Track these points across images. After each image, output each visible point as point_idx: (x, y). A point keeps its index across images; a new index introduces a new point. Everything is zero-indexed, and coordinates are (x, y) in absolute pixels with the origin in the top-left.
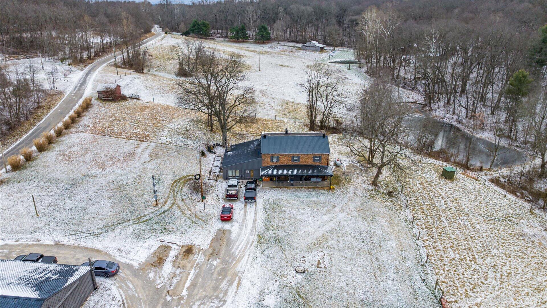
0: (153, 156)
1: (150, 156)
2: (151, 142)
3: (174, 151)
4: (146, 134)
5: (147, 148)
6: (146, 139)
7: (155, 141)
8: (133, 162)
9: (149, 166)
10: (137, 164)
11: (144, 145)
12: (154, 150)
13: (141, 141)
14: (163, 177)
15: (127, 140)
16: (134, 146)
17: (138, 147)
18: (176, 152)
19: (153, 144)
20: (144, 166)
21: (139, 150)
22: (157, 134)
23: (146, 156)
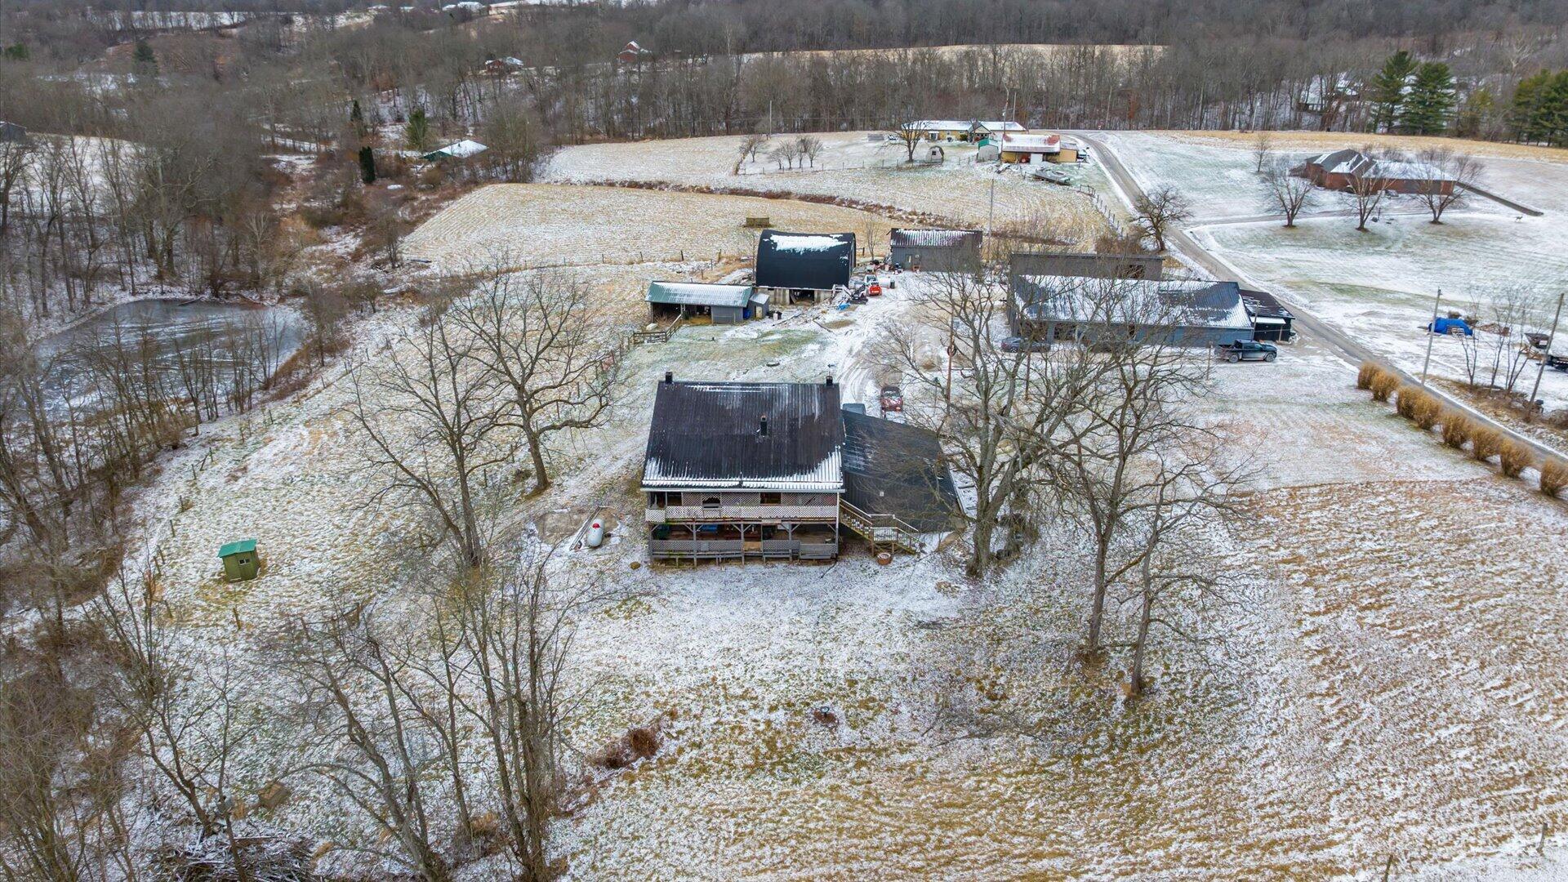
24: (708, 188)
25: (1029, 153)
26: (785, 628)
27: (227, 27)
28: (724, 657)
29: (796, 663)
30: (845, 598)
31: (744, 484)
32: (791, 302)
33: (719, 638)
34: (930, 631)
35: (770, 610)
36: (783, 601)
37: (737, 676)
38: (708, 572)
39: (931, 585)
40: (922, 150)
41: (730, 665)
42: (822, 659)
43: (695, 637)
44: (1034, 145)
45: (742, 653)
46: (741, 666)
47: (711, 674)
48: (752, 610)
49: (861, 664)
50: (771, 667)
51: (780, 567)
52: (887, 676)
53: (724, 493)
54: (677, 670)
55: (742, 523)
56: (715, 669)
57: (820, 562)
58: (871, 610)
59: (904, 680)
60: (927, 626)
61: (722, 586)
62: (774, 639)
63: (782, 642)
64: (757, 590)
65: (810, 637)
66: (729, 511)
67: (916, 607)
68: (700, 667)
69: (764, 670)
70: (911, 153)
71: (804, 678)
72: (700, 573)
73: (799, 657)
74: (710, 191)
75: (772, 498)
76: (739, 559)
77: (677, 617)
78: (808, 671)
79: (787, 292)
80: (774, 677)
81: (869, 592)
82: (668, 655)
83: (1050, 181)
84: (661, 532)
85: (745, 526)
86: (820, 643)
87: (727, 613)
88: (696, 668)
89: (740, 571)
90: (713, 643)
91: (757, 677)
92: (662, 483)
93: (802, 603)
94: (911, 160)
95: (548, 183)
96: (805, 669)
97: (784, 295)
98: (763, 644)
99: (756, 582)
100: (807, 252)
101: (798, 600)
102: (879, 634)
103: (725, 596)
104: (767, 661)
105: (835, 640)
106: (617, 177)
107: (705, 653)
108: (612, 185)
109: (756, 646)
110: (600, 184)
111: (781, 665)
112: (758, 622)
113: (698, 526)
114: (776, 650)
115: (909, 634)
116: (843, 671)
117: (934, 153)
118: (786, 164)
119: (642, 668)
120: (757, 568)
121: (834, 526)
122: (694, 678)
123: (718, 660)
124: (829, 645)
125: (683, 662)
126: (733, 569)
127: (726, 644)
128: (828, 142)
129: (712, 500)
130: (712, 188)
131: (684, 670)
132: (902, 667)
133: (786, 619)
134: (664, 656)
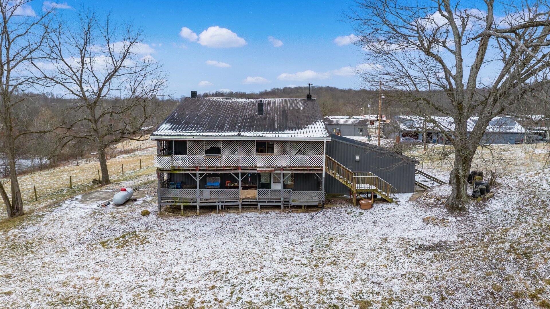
26: (278, 255)
28: (209, 279)
29: (292, 285)
30: (335, 231)
31: (242, 134)
33: (208, 262)
34: (436, 252)
35: (263, 240)
36: (276, 234)
37: (220, 298)
38: (208, 218)
39: (419, 221)
41: (214, 287)
42: (322, 281)
43: (181, 262)
45: (229, 276)
46: (227, 290)
47: (190, 296)
48: (245, 241)
49: (369, 284)
50: (262, 290)
51: (273, 213)
52: (406, 296)
53: (224, 141)
54: (151, 292)
55: (240, 172)
56: (195, 291)
57: (309, 208)
58: (365, 239)
59: (430, 300)
60: (431, 248)
61: (219, 225)
62: (267, 263)
63: (276, 266)
64: (251, 227)
65: (306, 262)
66: (229, 160)
67: (411, 235)
68: (179, 289)
69: (253, 292)
71: (303, 300)
72: (201, 218)
73: (295, 279)
75: (266, 147)
76: (237, 207)
77: (168, 246)
78: (307, 293)
80: (265, 300)
81: (359, 226)
82: (147, 277)
85: (243, 175)
86: (316, 266)
87: (220, 243)
88: (174, 290)
89: (237, 216)
90: (200, 267)
91: (245, 298)
92: (170, 134)
93: (295, 237)
96: (303, 291)
98: (254, 267)
99: (251, 222)
101: (290, 234)
102: (381, 257)
103: (220, 232)
104: (257, 284)
105: (333, 263)
107: (189, 276)
109: (246, 269)
111: (273, 287)
112: (250, 250)
113: (201, 175)
114: (269, 272)
115: (414, 255)
116: (349, 292)
119: (111, 289)
120: (252, 215)
121: (321, 175)
122: (167, 301)
123: (202, 282)
124: (327, 268)
125: (161, 283)
126: (231, 216)
127: (213, 268)
129: (214, 149)
131: (159, 291)
132: (420, 286)
133: (279, 248)
134: (141, 278)
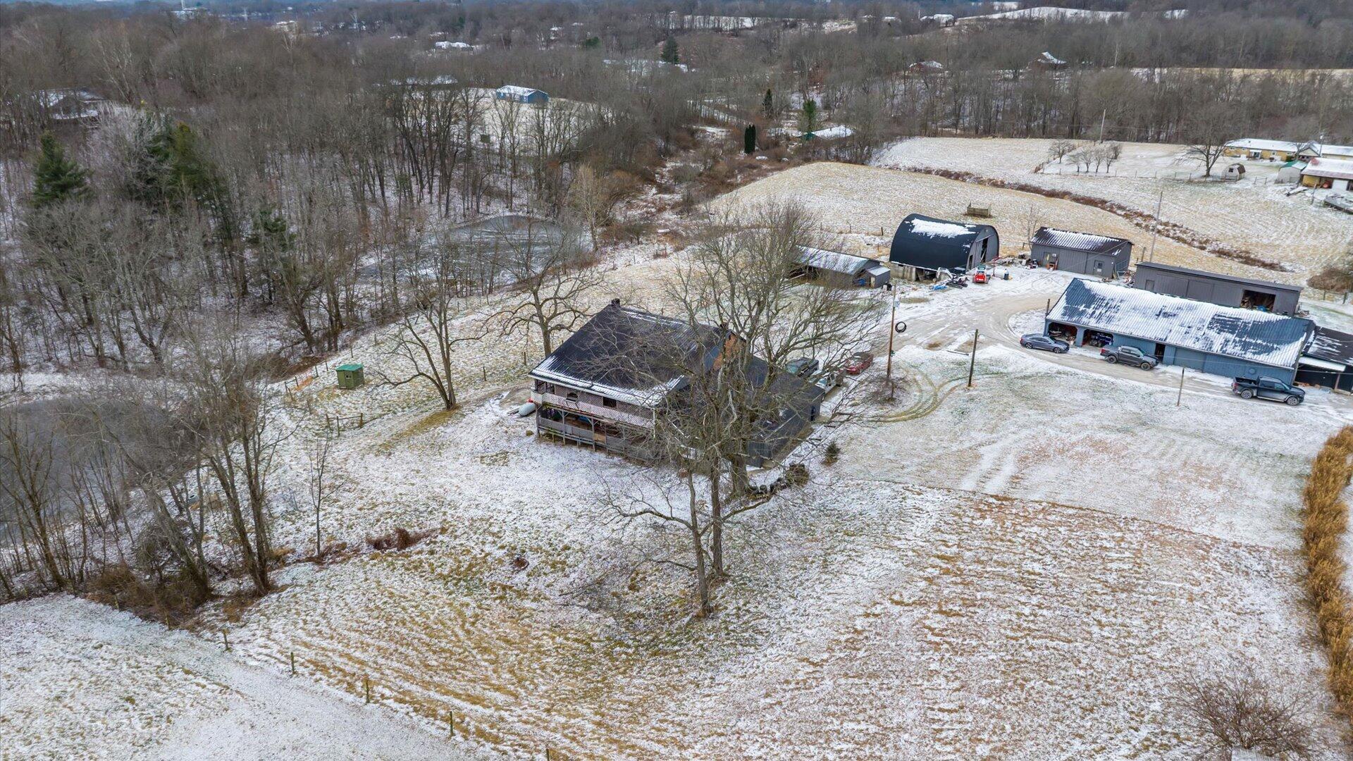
0: (969, 459)
1: (978, 457)
2: (974, 493)
3: (906, 470)
4: (988, 521)
5: (986, 477)
6: (989, 505)
7: (962, 494)
8: (1022, 445)
9: (980, 437)
10: (1010, 440)
11: (996, 485)
12: (963, 474)
13: (1006, 499)
14: (950, 418)
15: (1051, 500)
16: (1026, 483)
17: (1015, 480)
18: (903, 468)
19: (968, 484)
20: (994, 435)
21: (1009, 469)
22: (950, 519)
23: (988, 456)
24: (1002, 182)
25: (1333, 179)
26: (572, 500)
27: (747, 28)
28: (512, 506)
31: (593, 387)
32: (917, 279)
35: (576, 485)
36: (591, 482)
37: (506, 520)
38: (567, 450)
40: (1219, 168)
41: (510, 512)
42: (568, 527)
43: (511, 488)
44: (1343, 171)
45: (526, 507)
47: (494, 514)
48: (564, 482)
49: (588, 538)
51: (616, 459)
53: (581, 391)
54: (478, 505)
55: (592, 418)
56: (499, 511)
61: (566, 462)
62: (556, 505)
63: (558, 508)
64: (584, 470)
65: (579, 511)
66: (585, 407)
68: (493, 507)
69: (525, 522)
70: (1209, 170)
72: (562, 449)
73: (556, 521)
74: (1002, 185)
75: (609, 402)
76: (591, 446)
77: (515, 473)
79: (914, 270)
80: (526, 529)
82: (483, 495)
83: (1339, 209)
84: (544, 412)
85: (594, 420)
86: (580, 516)
88: (489, 507)
89: (587, 455)
90: (517, 496)
94: (1208, 175)
95: (880, 166)
97: (911, 272)
99: (589, 465)
100: (937, 237)
101: (601, 485)
105: (591, 517)
106: (935, 166)
107: (505, 500)
108: (928, 172)
110: (920, 171)
112: (558, 491)
113: (564, 413)
116: (570, 539)
117: (1231, 170)
118: (1083, 167)
120: (600, 456)
122: (481, 513)
123: (507, 507)
124: (584, 520)
125: (487, 501)
126: (585, 453)
127: (524, 499)
128: (1131, 150)
129: (573, 395)
130: (1006, 183)
131: (482, 506)
133: (579, 494)
